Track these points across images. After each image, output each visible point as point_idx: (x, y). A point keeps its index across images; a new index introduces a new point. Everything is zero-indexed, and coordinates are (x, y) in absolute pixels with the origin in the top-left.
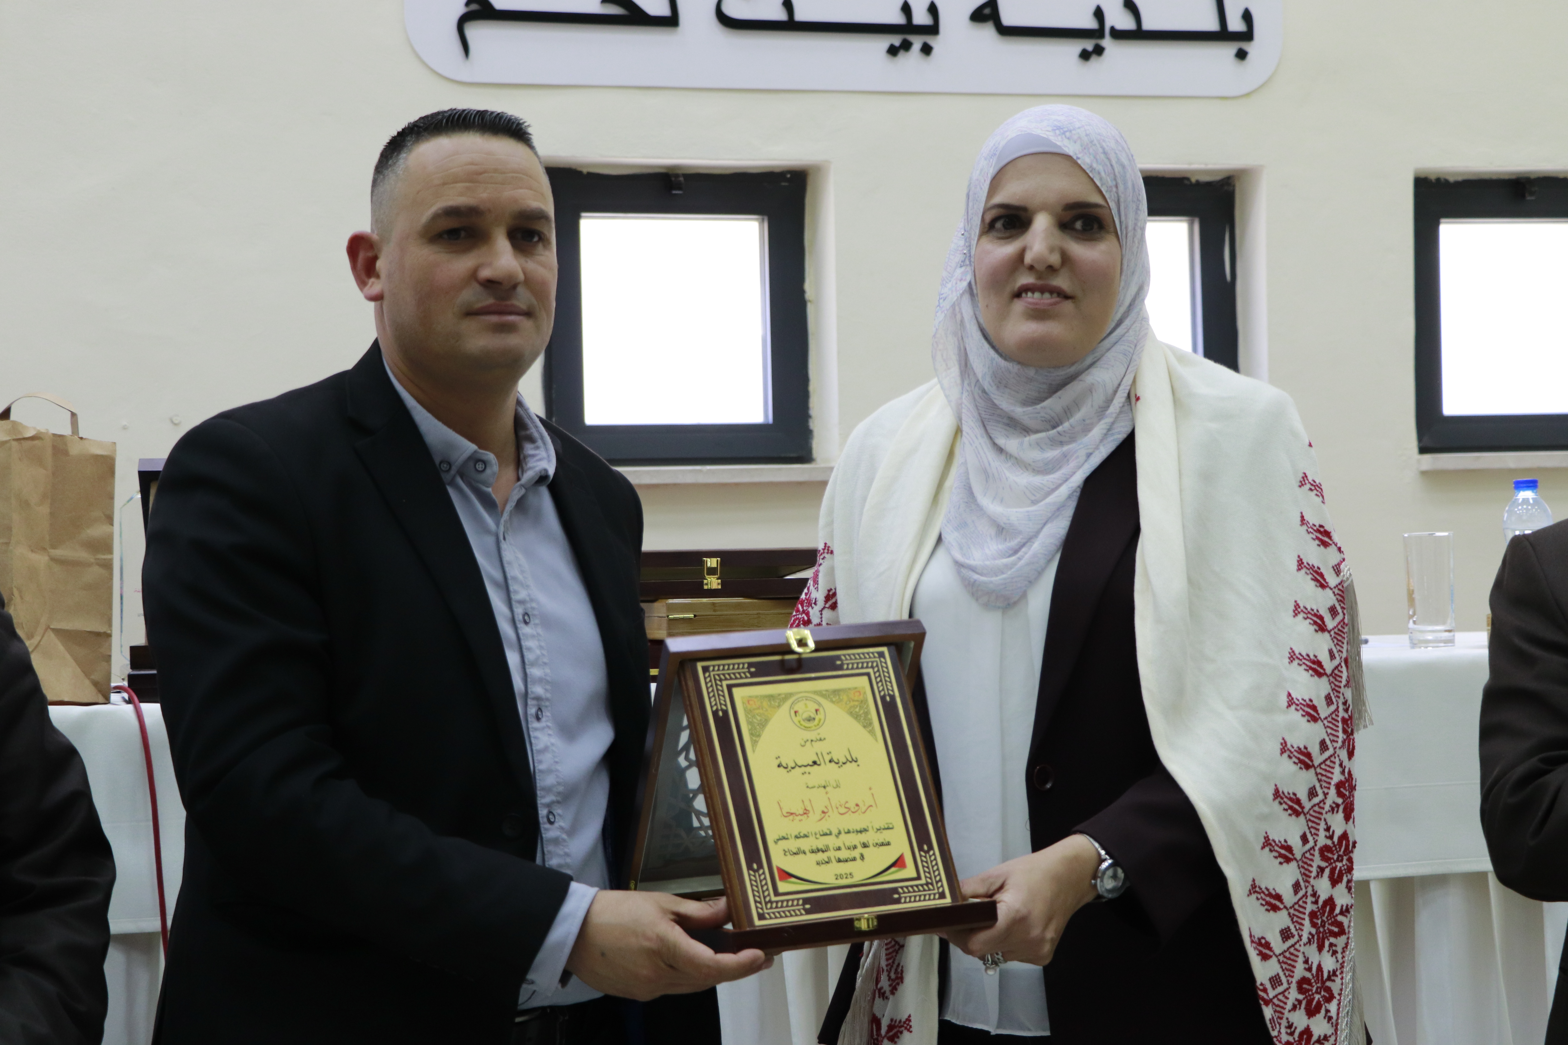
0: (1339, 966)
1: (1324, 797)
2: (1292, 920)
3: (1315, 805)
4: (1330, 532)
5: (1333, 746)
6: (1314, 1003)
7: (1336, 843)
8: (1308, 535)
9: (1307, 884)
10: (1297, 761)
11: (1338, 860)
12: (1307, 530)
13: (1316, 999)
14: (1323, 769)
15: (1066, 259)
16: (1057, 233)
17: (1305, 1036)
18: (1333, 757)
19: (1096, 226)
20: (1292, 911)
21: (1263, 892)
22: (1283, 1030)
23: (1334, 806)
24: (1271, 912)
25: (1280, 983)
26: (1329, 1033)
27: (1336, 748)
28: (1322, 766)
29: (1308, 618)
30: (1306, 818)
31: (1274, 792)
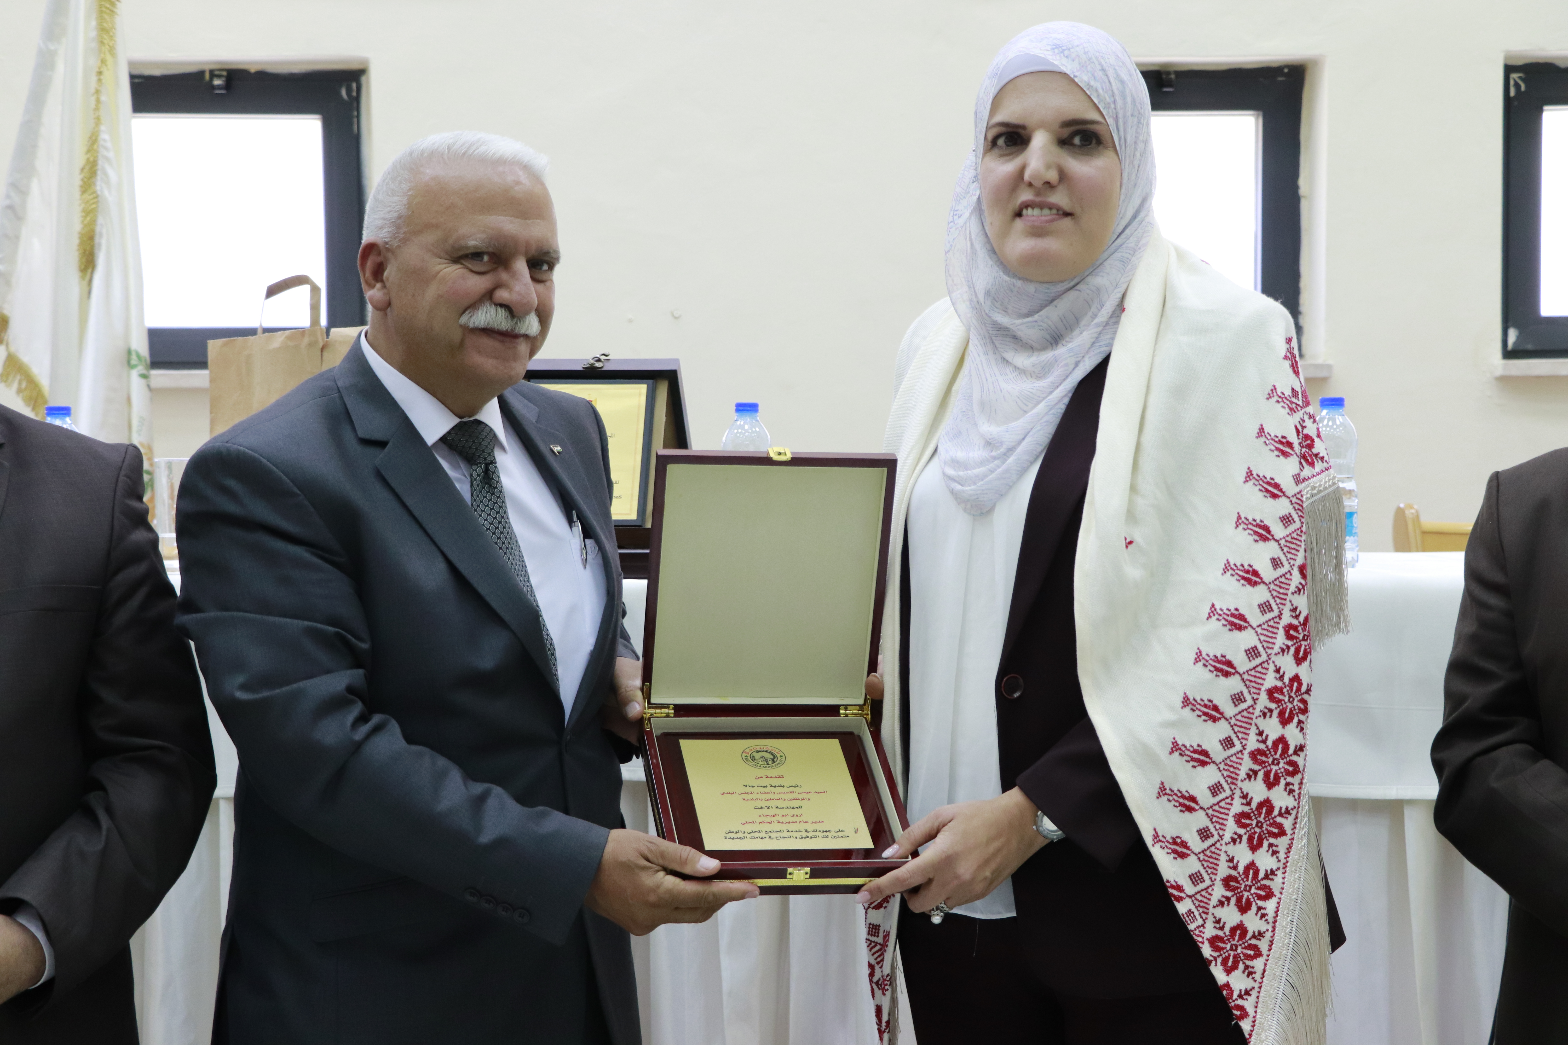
0: (1281, 865)
1: (1253, 703)
2: (1211, 820)
3: (1243, 711)
4: (1293, 443)
6: (1244, 900)
7: (1270, 747)
8: (1265, 446)
9: (1233, 787)
10: (1212, 669)
11: (1273, 763)
12: (1265, 442)
13: (1245, 897)
14: (1252, 676)
15: (1063, 176)
16: (1056, 150)
17: (1239, 931)
18: (1266, 663)
19: (1094, 141)
20: (1210, 812)
21: (1176, 795)
22: (1210, 925)
23: (1266, 711)
24: (1186, 813)
25: (1202, 880)
26: (1263, 929)
27: (1270, 654)
28: (1250, 673)
29: (1248, 528)
30: (1230, 723)
31: (1182, 699)
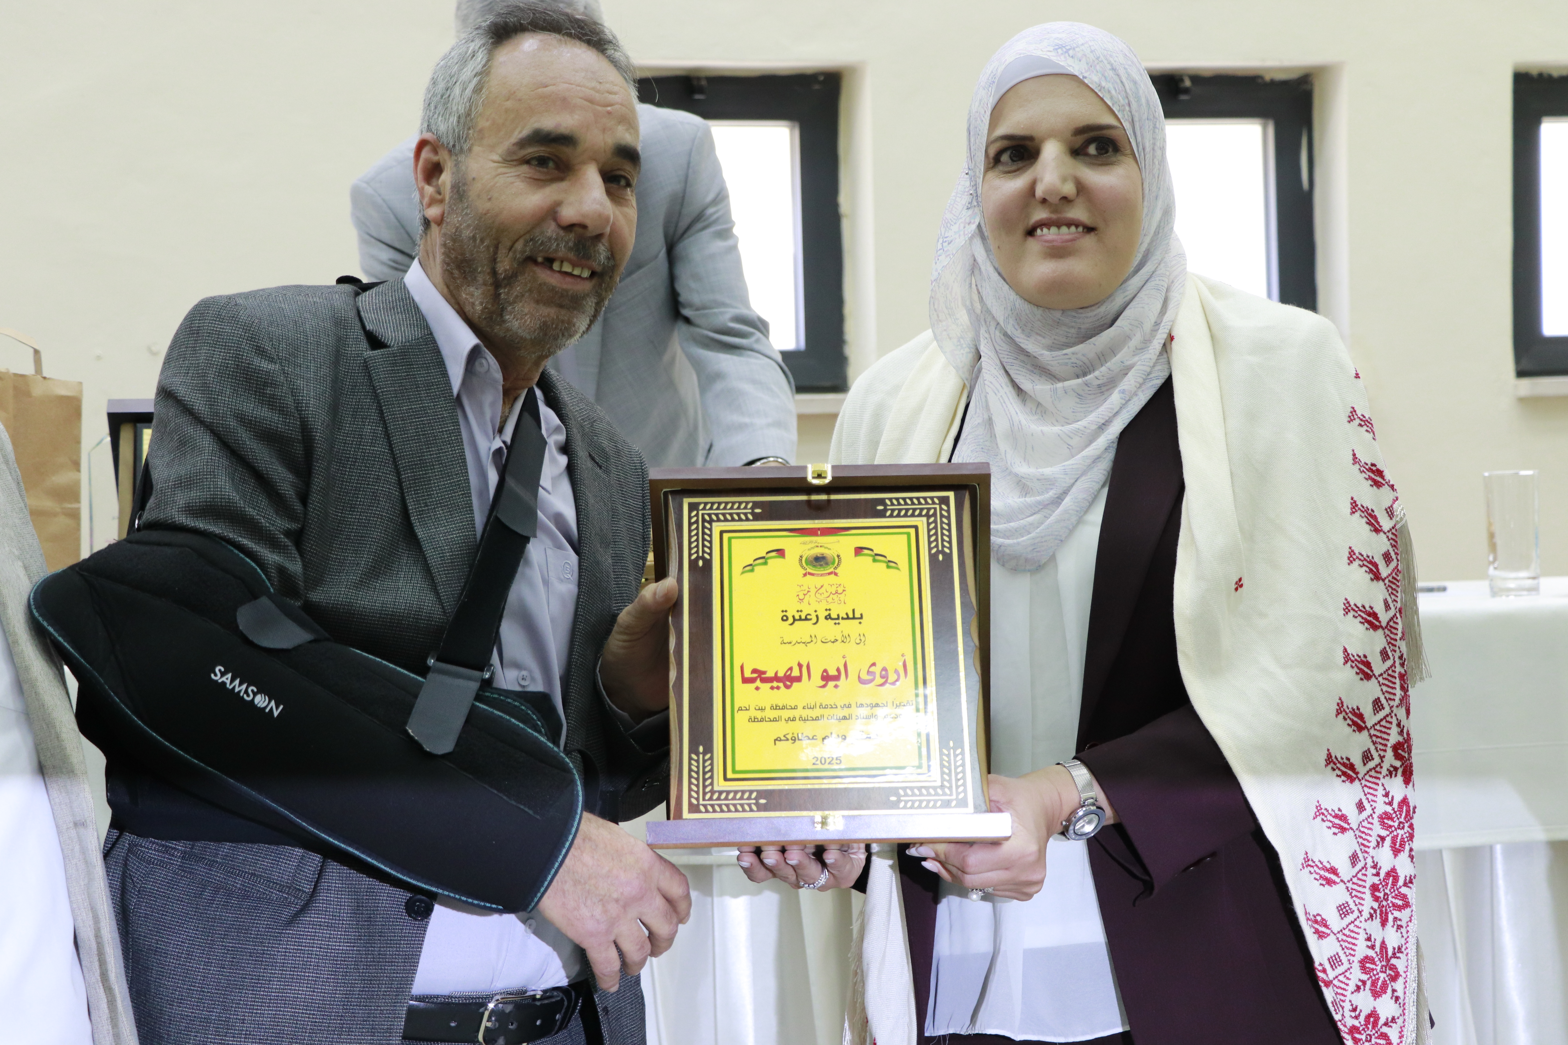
0: (1404, 941)
1: (1380, 761)
2: (1351, 894)
3: (1371, 770)
4: (1382, 470)
5: (1389, 705)
6: (1380, 984)
7: (1396, 809)
8: (1360, 474)
9: (1366, 855)
10: (1350, 723)
11: (1399, 827)
12: (1359, 470)
14: (1378, 731)
15: (1081, 188)
17: (1372, 1019)
18: (1389, 716)
19: (1111, 150)
20: (1350, 885)
21: (1317, 866)
22: (1347, 1014)
23: (1392, 769)
24: (1327, 887)
25: (1340, 963)
26: (1396, 1014)
27: (1392, 707)
28: (1376, 727)
29: (1364, 565)
30: (1361, 784)
31: (1326, 757)
